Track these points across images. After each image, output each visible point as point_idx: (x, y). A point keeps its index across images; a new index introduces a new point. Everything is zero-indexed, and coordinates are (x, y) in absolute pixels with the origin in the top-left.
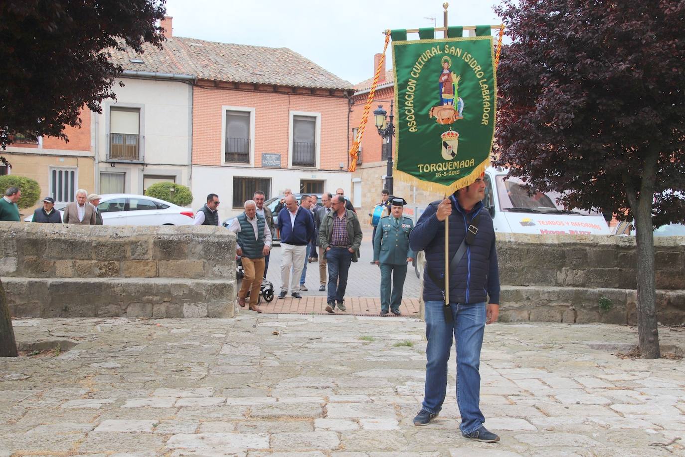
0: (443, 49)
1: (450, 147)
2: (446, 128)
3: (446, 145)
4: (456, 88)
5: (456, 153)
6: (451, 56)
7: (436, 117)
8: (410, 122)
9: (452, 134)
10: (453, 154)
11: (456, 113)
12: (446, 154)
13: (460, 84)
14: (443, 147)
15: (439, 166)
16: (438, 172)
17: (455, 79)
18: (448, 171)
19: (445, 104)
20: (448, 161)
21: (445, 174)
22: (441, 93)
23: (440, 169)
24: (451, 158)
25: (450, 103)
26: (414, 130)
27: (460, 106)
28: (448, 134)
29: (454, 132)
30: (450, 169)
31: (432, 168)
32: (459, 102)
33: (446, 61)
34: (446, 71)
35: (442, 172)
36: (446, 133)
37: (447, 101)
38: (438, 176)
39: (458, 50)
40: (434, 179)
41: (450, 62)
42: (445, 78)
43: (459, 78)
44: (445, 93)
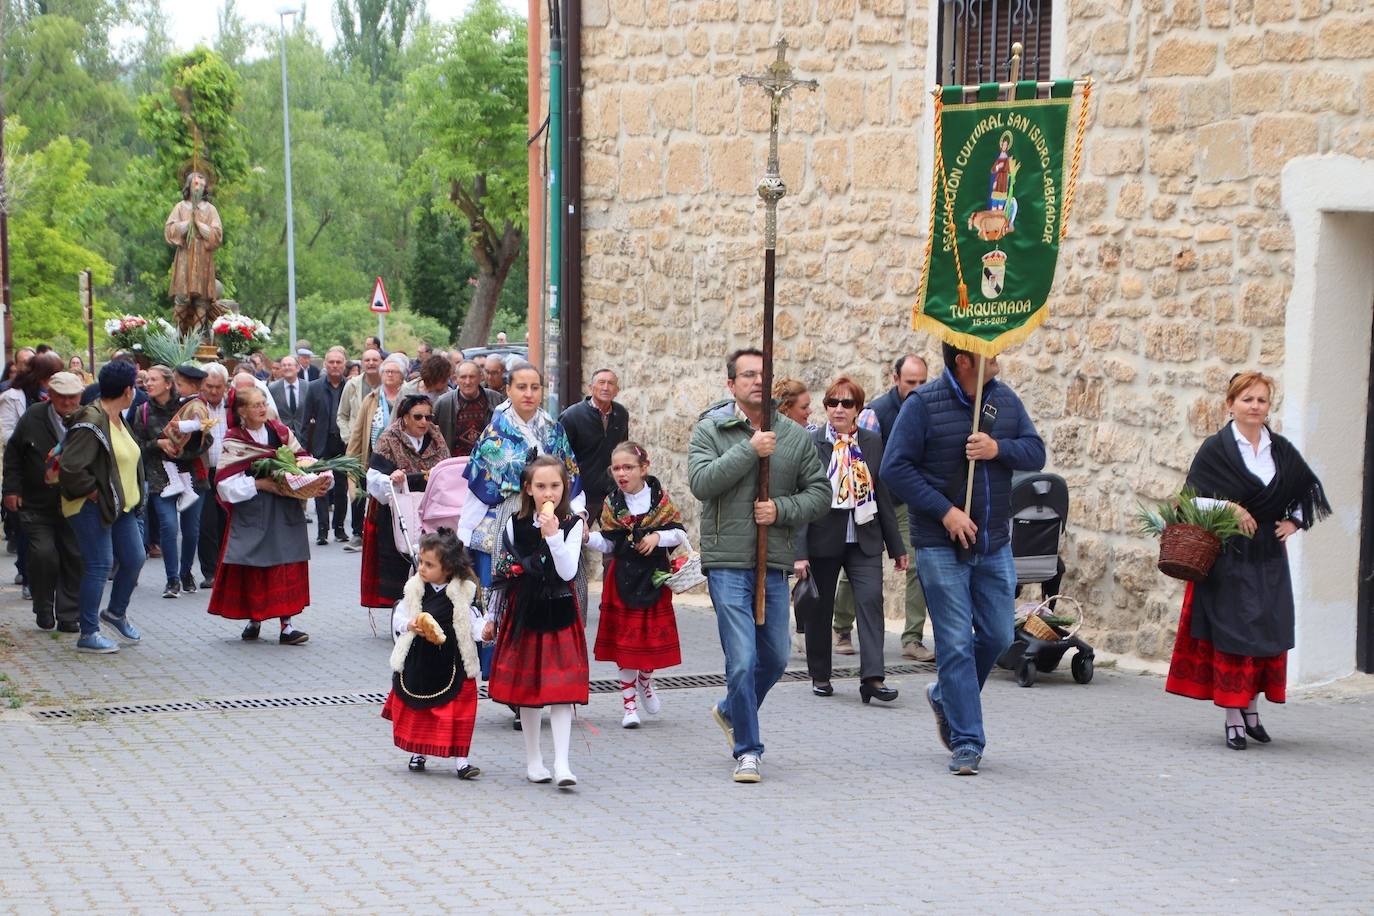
0: (1004, 120)
1: (994, 278)
2: (991, 246)
3: (988, 274)
4: (1013, 182)
5: (1001, 286)
7: (978, 227)
8: (946, 234)
9: (999, 256)
10: (997, 289)
11: (1008, 222)
12: (988, 289)
13: (1017, 178)
14: (984, 276)
15: (978, 308)
16: (976, 317)
17: (1014, 168)
18: (990, 317)
19: (994, 209)
20: (991, 301)
21: (987, 322)
22: (990, 190)
23: (980, 313)
24: (995, 295)
25: (1000, 207)
27: (1012, 211)
28: (993, 256)
29: (1001, 253)
30: (993, 314)
31: (969, 311)
32: (1012, 206)
33: (1007, 139)
34: (1003, 155)
35: (983, 318)
36: (990, 254)
37: (997, 203)
38: (977, 324)
39: (1025, 120)
40: (970, 329)
41: (1011, 140)
42: (1001, 165)
43: (1019, 166)
44: (997, 190)
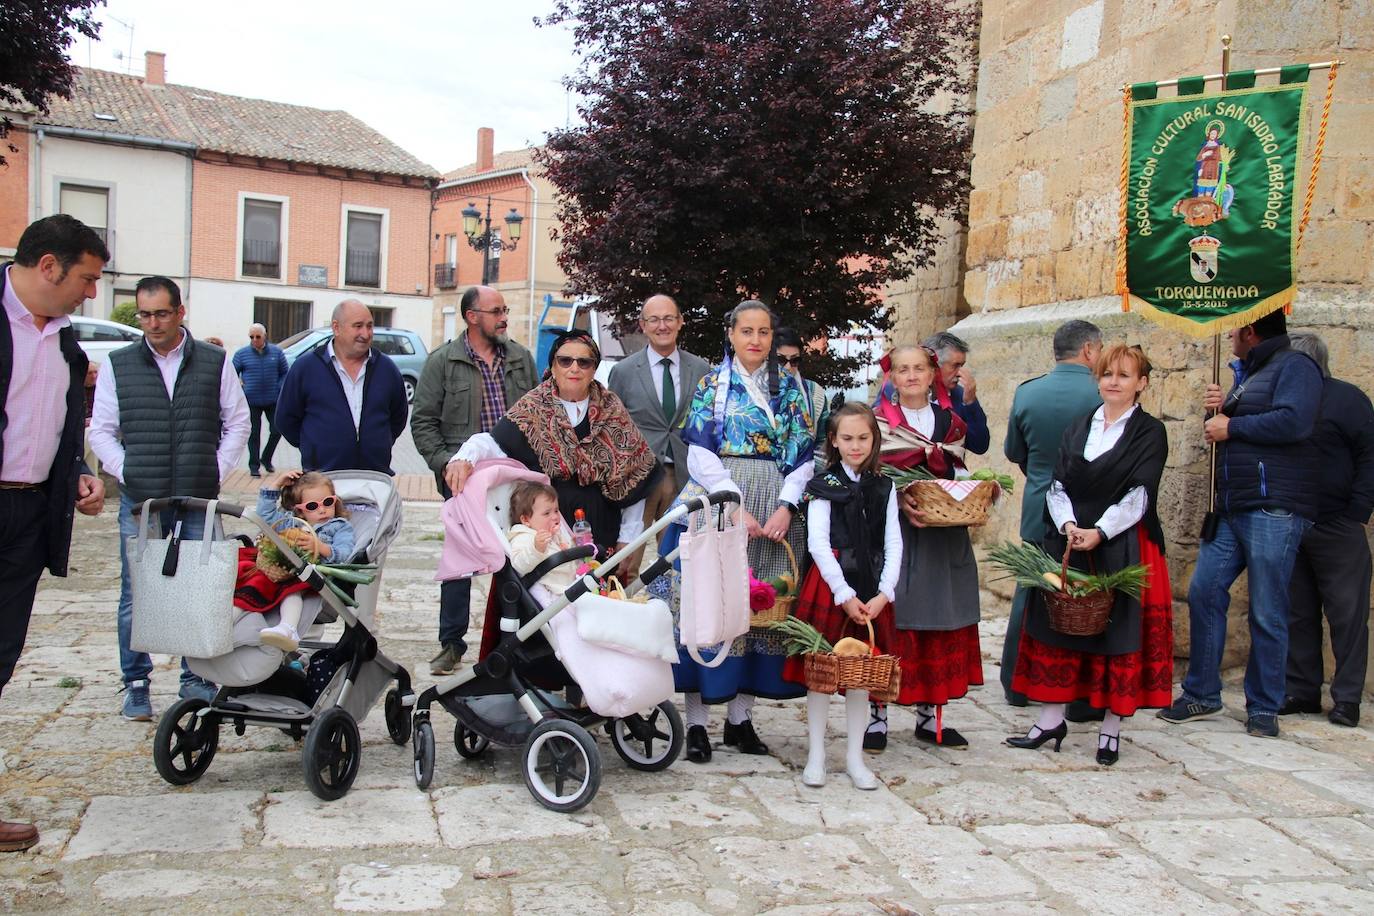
0: (1213, 110)
1: (1204, 263)
2: (1200, 230)
3: (1196, 258)
4: (1226, 168)
5: (1215, 271)
6: (1227, 119)
7: (1183, 213)
8: (1141, 221)
9: (1208, 241)
10: (1210, 274)
11: (1220, 208)
12: (1197, 272)
13: (1232, 164)
14: (1192, 261)
15: (1189, 291)
16: (1186, 300)
17: (1226, 157)
18: (1203, 301)
19: (1200, 195)
20: (1204, 285)
21: (1200, 306)
22: (1196, 178)
23: (1190, 297)
24: (1208, 280)
25: (1208, 194)
26: (1147, 234)
27: (1226, 198)
28: (1201, 241)
29: (1212, 239)
30: (1206, 297)
31: (1176, 293)
32: (1226, 192)
33: (1216, 128)
34: (1211, 144)
35: (1193, 301)
36: (1198, 239)
37: (1206, 189)
38: (1187, 306)
39: (1240, 108)
40: (1180, 310)
41: (1223, 128)
42: (1209, 153)
43: (1233, 154)
44: (1203, 177)
